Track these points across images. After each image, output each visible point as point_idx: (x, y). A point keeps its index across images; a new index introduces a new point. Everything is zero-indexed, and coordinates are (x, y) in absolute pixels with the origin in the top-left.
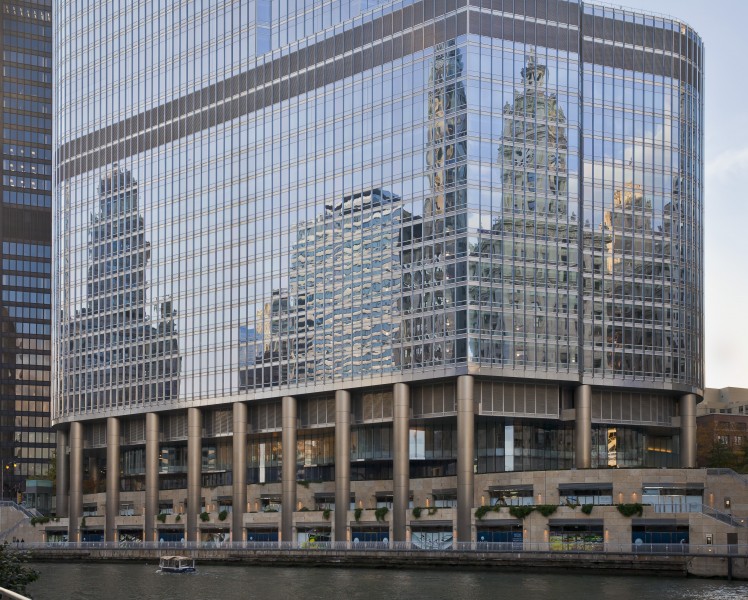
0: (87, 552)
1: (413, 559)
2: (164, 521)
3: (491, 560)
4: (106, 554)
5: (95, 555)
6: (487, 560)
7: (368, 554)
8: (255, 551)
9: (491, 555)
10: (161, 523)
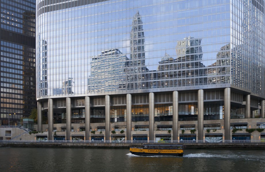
0: (60, 144)
1: (213, 146)
2: (94, 133)
3: (246, 146)
4: (69, 145)
5: (64, 145)
6: (245, 146)
7: (193, 144)
8: (142, 144)
9: (246, 144)
10: (93, 134)
